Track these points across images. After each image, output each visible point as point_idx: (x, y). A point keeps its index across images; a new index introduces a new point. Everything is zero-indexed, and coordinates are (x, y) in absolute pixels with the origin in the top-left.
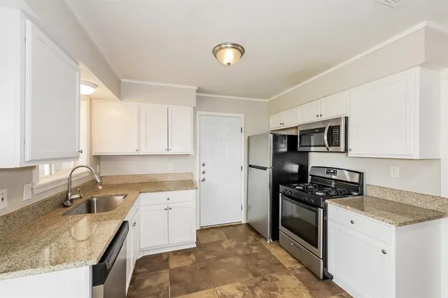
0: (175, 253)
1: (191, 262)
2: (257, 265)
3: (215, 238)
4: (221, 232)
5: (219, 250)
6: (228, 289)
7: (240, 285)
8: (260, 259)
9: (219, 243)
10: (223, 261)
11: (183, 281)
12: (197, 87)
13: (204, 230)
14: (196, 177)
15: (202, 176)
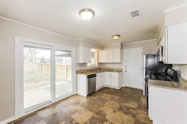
1: (114, 91)
2: (130, 98)
3: (127, 90)
5: (124, 92)
8: (133, 97)
10: (122, 94)
11: (109, 92)
12: (121, 43)
13: (126, 87)
14: (124, 70)
15: (126, 70)
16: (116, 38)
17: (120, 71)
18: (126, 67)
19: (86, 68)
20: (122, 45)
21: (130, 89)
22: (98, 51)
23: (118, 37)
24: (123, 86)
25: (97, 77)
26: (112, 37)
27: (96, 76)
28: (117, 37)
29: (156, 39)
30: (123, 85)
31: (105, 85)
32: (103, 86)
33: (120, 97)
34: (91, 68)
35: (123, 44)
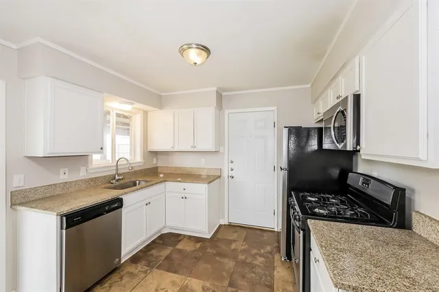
0: (190, 237)
1: (193, 249)
2: (244, 277)
3: (234, 236)
4: (244, 233)
5: (224, 247)
6: (196, 284)
7: (208, 285)
8: (253, 272)
9: (231, 242)
10: (217, 258)
11: (173, 261)
12: (215, 89)
13: (231, 226)
14: (225, 174)
15: (231, 173)
16: (194, 56)
17: (212, 178)
18: (231, 166)
19: (82, 174)
20: (219, 97)
21: (243, 230)
22: (146, 113)
23: (204, 54)
24: (224, 222)
25: (124, 210)
26: (182, 51)
27: (121, 206)
28: (199, 55)
29: (309, 86)
30: (223, 218)
31: (165, 227)
32: (160, 231)
33: (208, 284)
34: (114, 172)
35: (224, 94)
